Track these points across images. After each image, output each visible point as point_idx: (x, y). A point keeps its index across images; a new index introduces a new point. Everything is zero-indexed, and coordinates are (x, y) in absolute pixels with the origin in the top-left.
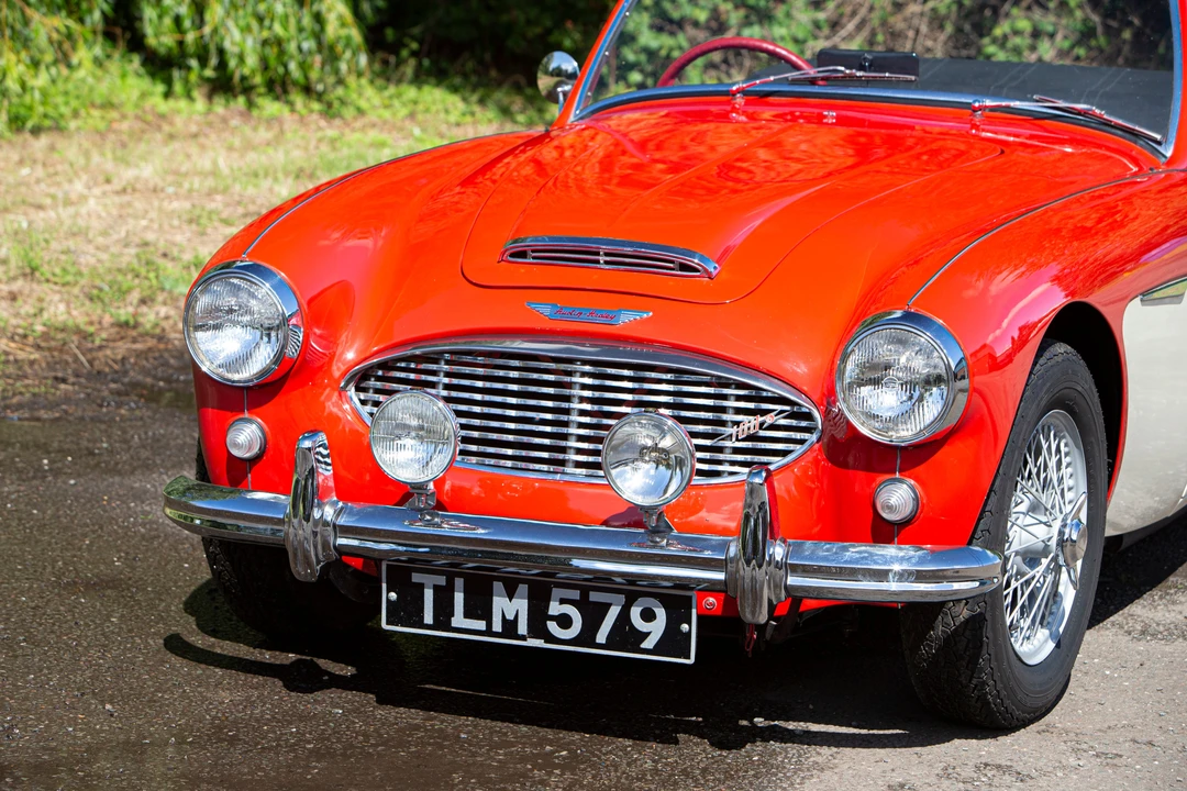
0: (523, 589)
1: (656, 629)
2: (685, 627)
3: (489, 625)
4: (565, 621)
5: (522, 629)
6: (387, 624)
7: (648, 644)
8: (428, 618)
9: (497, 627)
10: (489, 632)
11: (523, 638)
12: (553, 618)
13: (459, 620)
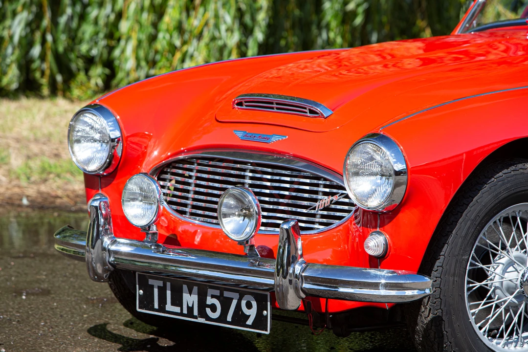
0: (195, 289)
1: (252, 313)
2: (265, 312)
3: (182, 310)
4: (213, 308)
5: (196, 313)
6: (139, 308)
7: (250, 322)
8: (156, 306)
9: (185, 311)
10: (181, 314)
11: (196, 317)
12: (209, 306)
13: (169, 307)
